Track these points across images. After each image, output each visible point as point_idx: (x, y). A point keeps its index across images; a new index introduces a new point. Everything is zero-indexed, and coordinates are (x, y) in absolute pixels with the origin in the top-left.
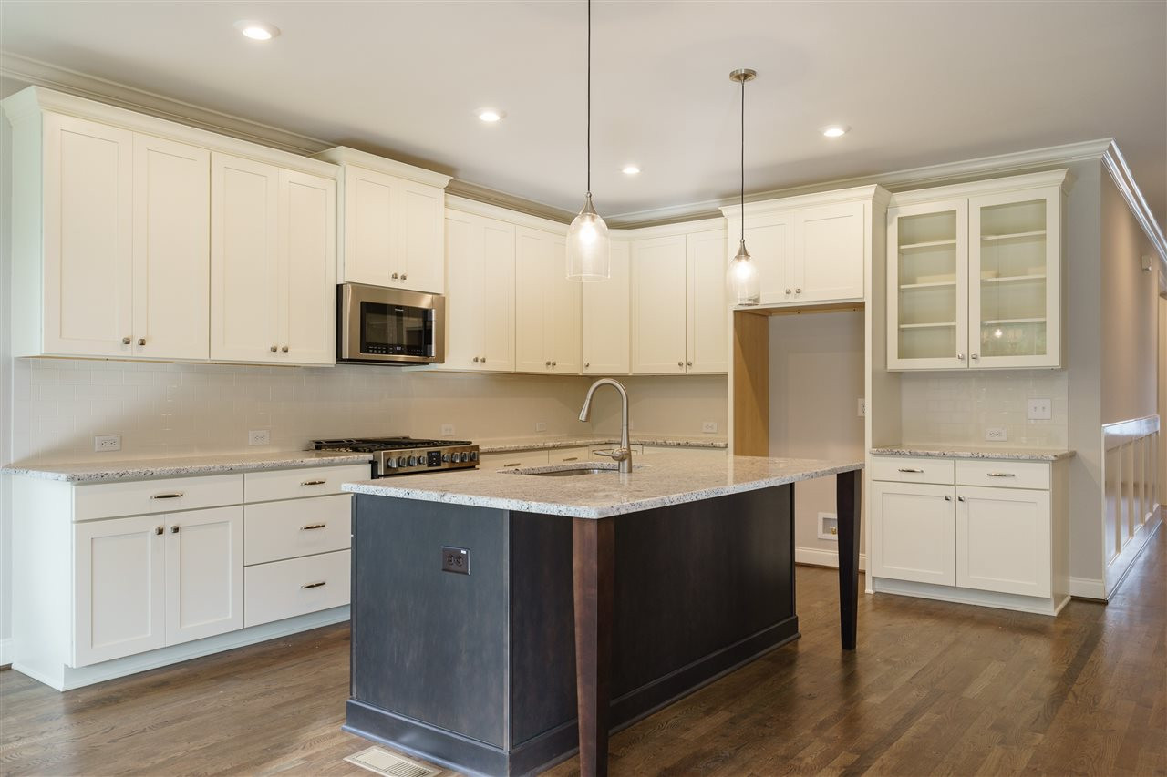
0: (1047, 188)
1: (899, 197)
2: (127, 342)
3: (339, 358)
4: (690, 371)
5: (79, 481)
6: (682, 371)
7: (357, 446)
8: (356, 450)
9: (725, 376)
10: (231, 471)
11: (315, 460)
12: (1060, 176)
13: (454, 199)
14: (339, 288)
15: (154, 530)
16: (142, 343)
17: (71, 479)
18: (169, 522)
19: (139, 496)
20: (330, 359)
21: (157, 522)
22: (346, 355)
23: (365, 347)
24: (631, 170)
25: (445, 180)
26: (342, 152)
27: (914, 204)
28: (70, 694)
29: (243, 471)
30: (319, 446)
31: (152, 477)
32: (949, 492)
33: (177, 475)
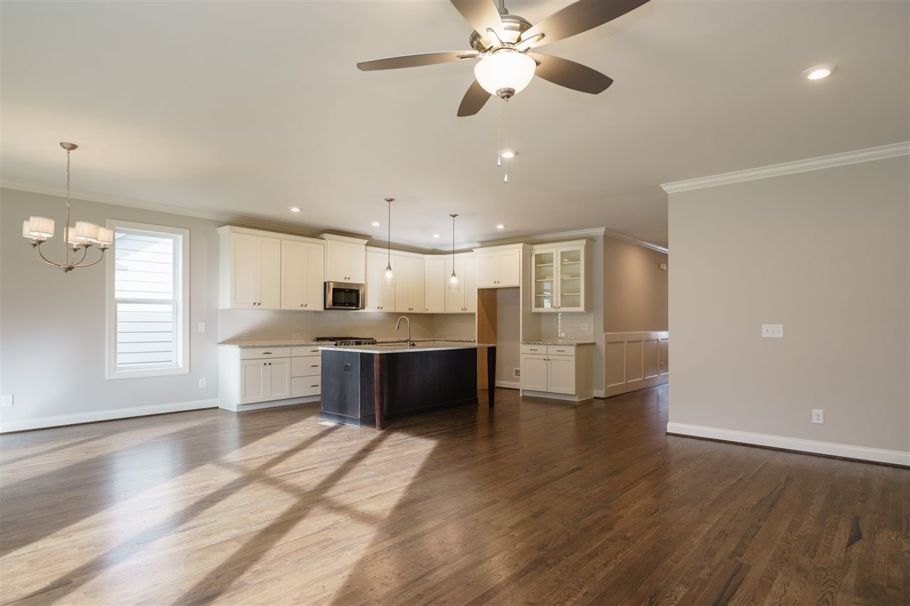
0: (580, 246)
1: (535, 247)
2: (255, 304)
3: (325, 308)
4: (466, 312)
5: (242, 347)
6: (463, 312)
7: (331, 339)
8: (331, 340)
9: (474, 314)
10: (287, 346)
11: (315, 343)
12: (584, 242)
13: (368, 248)
14: (325, 283)
15: (263, 364)
16: (259, 304)
17: (239, 347)
18: (268, 362)
19: (259, 353)
20: (321, 308)
21: (264, 361)
22: (327, 307)
23: (334, 303)
24: (436, 236)
25: (366, 241)
26: (326, 236)
27: (540, 249)
28: (238, 413)
29: (291, 346)
30: (318, 339)
31: (263, 347)
32: (545, 357)
33: (270, 347)
